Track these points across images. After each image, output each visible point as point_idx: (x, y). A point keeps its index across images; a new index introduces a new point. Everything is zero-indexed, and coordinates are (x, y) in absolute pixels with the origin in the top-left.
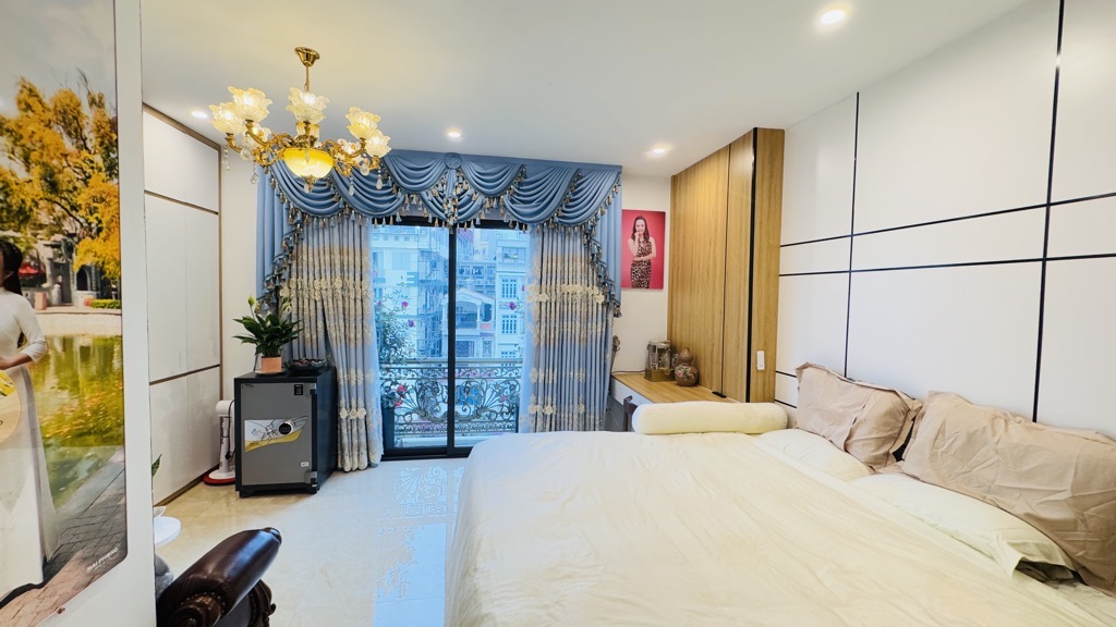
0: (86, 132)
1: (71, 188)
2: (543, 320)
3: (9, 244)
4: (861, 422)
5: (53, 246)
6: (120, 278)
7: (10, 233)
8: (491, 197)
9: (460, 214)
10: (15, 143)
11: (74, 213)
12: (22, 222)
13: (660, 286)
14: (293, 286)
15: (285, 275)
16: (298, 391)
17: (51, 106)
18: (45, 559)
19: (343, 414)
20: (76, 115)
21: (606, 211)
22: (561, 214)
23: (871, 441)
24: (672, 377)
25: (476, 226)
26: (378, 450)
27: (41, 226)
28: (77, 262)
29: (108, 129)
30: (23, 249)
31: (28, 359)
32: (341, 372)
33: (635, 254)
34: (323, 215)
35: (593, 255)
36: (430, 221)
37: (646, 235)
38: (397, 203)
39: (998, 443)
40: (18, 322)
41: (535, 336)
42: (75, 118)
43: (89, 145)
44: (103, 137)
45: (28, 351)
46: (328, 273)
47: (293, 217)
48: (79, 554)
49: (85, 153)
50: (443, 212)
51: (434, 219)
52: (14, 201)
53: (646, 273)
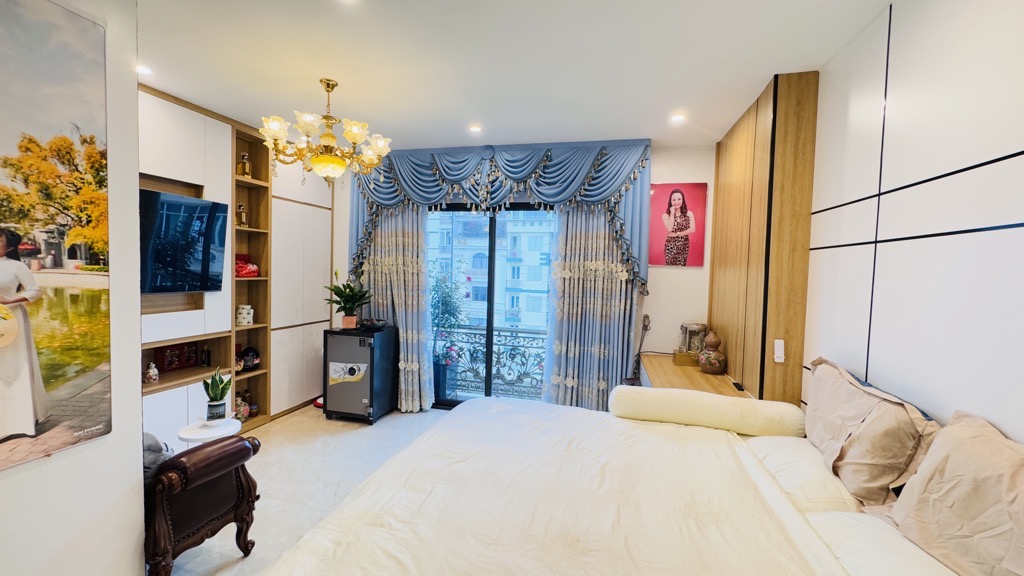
0: (77, 161)
1: (63, 195)
2: (567, 295)
3: (11, 231)
4: (854, 440)
5: (47, 232)
6: (108, 252)
7: (12, 225)
8: (517, 181)
9: (492, 199)
10: (16, 172)
11: (66, 211)
12: (21, 218)
13: (699, 262)
14: (371, 262)
15: (366, 254)
16: (362, 343)
17: (47, 147)
18: (37, 421)
19: (402, 365)
20: (68, 150)
21: (631, 187)
22: (583, 192)
23: (863, 468)
24: (696, 363)
25: (507, 209)
26: (429, 399)
27: (37, 220)
28: (67, 243)
29: (98, 157)
30: (21, 234)
31: (25, 299)
32: (401, 331)
33: (670, 229)
34: (391, 206)
35: (617, 232)
36: (469, 206)
37: (683, 209)
38: (443, 193)
39: (1013, 501)
40: (17, 277)
41: (559, 310)
42: (68, 153)
43: (80, 169)
44: (93, 163)
45: (23, 295)
46: (394, 253)
47: (371, 209)
48: (66, 423)
49: (76, 174)
50: (478, 197)
51: (472, 204)
52: (16, 206)
53: (684, 249)
